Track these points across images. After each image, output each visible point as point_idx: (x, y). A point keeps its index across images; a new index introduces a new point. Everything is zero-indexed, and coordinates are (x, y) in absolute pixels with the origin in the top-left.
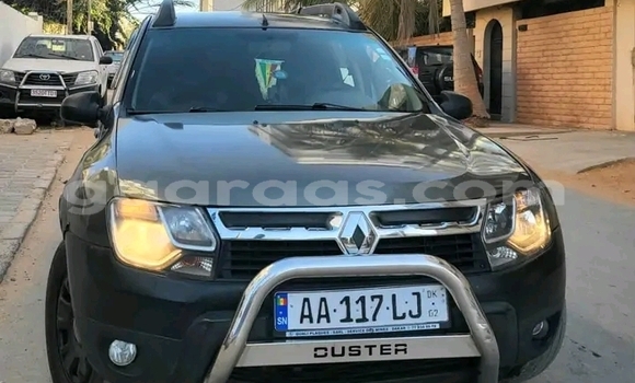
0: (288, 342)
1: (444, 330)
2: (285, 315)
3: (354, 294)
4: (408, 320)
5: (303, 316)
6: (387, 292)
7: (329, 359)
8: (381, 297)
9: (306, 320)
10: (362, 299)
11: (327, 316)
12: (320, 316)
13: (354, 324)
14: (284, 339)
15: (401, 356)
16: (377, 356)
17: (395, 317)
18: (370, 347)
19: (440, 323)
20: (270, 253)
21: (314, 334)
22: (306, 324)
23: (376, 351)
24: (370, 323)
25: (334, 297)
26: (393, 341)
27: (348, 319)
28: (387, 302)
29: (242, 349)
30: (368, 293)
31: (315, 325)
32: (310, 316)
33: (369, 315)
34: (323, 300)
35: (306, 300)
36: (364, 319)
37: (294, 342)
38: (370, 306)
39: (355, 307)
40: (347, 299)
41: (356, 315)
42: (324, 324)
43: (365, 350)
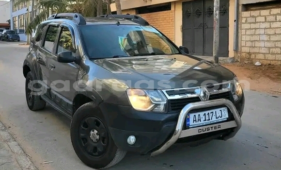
0: (190, 129)
1: (228, 120)
2: (189, 121)
3: (207, 112)
4: (220, 118)
5: (194, 121)
6: (214, 111)
7: (202, 133)
8: (213, 112)
9: (195, 122)
10: (209, 113)
11: (200, 120)
12: (198, 120)
13: (207, 121)
14: (189, 128)
15: (219, 129)
16: (214, 130)
17: (217, 118)
18: (212, 127)
19: (227, 118)
20: (185, 102)
21: (197, 126)
22: (195, 123)
23: (213, 128)
24: (211, 121)
25: (202, 114)
26: (217, 125)
27: (205, 120)
29: (181, 132)
30: (210, 112)
31: (197, 123)
32: (196, 120)
33: (210, 119)
34: (199, 115)
35: (195, 116)
36: (209, 120)
37: (192, 129)
38: (211, 115)
39: (207, 116)
40: (205, 114)
41: (207, 118)
42: (199, 122)
43: (211, 129)
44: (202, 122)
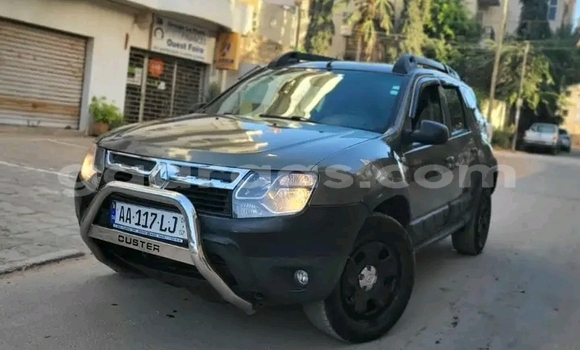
0: (113, 230)
2: (115, 214)
3: (144, 210)
4: (168, 233)
5: (121, 217)
6: (160, 213)
7: (124, 244)
8: (156, 215)
9: (122, 219)
10: (147, 213)
11: (130, 220)
12: (127, 219)
13: (140, 227)
15: (155, 253)
16: (145, 249)
17: (161, 230)
18: (143, 243)
19: (184, 240)
21: (124, 228)
22: (121, 222)
23: (145, 246)
24: (148, 229)
25: (134, 209)
26: (154, 242)
27: (138, 224)
28: (159, 219)
30: (150, 211)
31: (124, 224)
33: (148, 225)
34: (130, 209)
35: (123, 208)
36: (145, 226)
38: (150, 219)
39: (143, 218)
40: (139, 211)
41: (142, 222)
42: (127, 224)
43: (140, 244)
44: (133, 225)
